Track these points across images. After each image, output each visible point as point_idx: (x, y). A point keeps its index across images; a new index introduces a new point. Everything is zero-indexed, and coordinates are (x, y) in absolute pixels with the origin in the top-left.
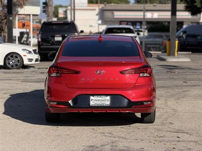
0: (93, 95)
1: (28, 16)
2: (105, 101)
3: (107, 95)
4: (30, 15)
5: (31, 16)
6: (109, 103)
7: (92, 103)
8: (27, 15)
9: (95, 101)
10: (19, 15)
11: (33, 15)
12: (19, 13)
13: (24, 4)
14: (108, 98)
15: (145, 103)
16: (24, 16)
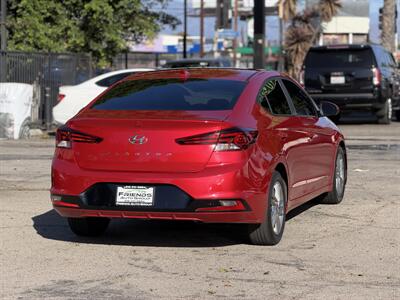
0: (123, 185)
1: (345, 37)
2: (144, 196)
3: (148, 185)
4: (347, 34)
5: (351, 36)
6: (151, 200)
7: (120, 200)
8: (343, 34)
9: (125, 196)
10: (325, 34)
11: (354, 34)
12: (325, 31)
13: (334, 14)
14: (151, 191)
15: (225, 204)
16: (336, 37)
